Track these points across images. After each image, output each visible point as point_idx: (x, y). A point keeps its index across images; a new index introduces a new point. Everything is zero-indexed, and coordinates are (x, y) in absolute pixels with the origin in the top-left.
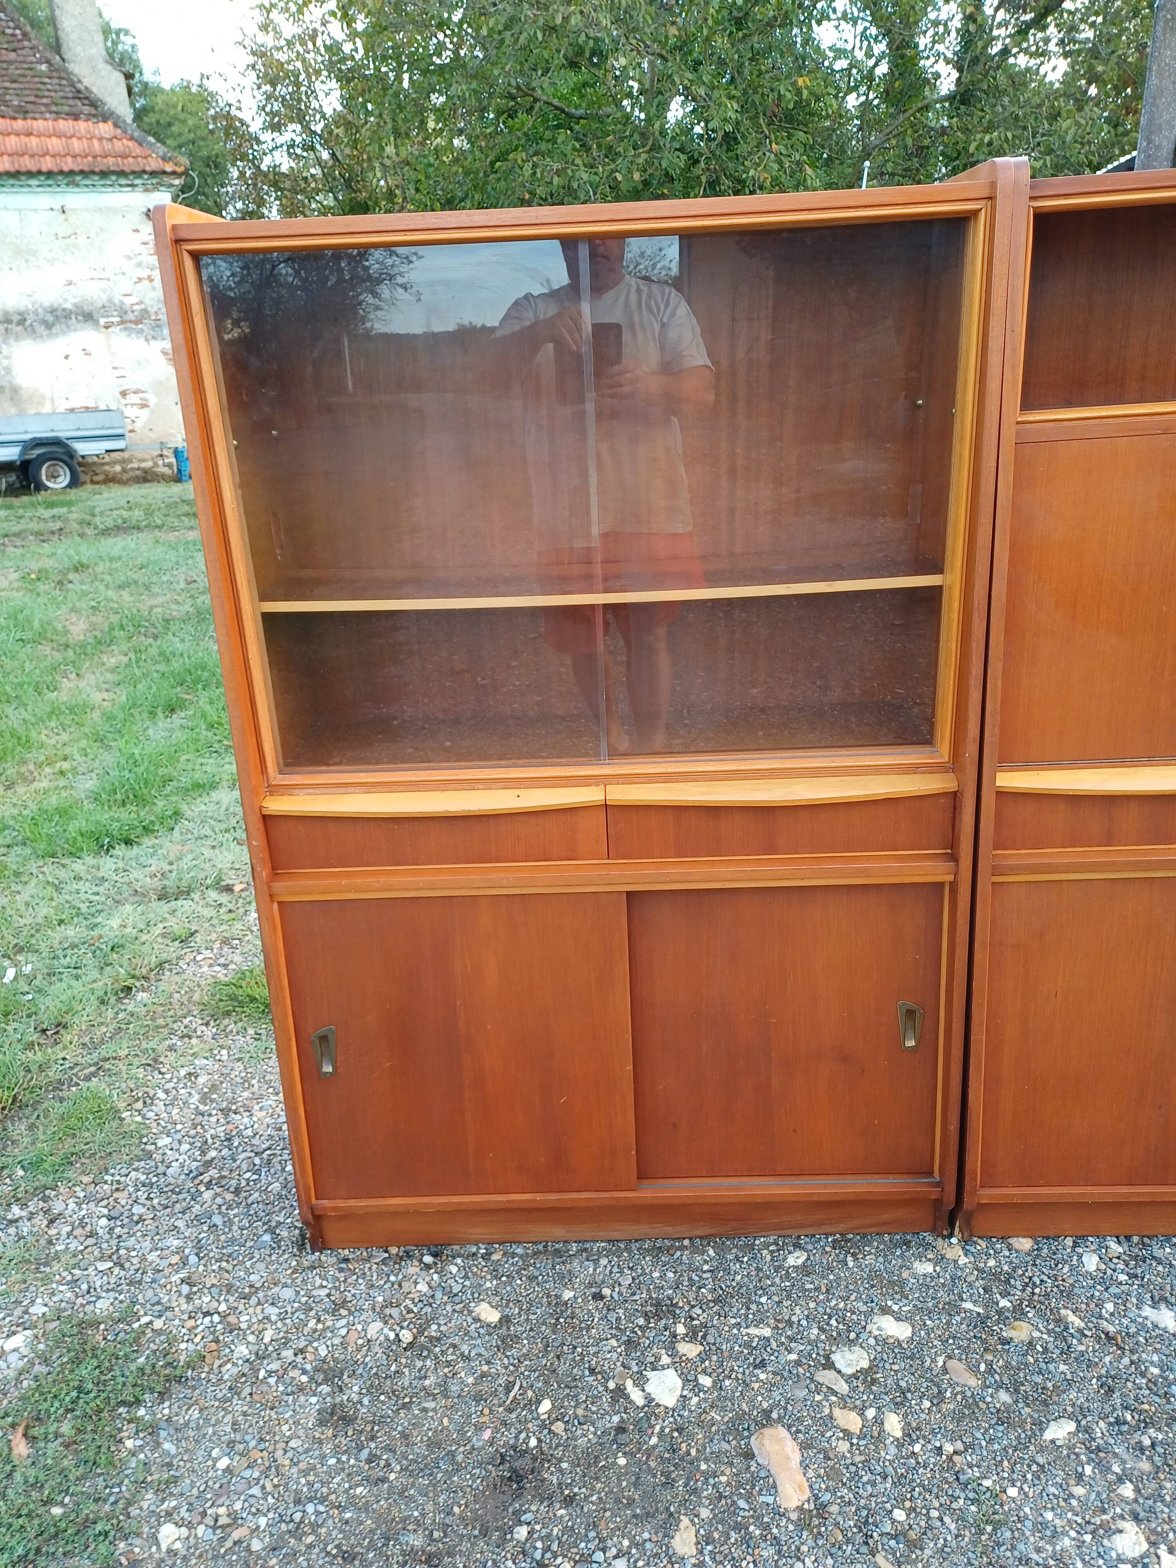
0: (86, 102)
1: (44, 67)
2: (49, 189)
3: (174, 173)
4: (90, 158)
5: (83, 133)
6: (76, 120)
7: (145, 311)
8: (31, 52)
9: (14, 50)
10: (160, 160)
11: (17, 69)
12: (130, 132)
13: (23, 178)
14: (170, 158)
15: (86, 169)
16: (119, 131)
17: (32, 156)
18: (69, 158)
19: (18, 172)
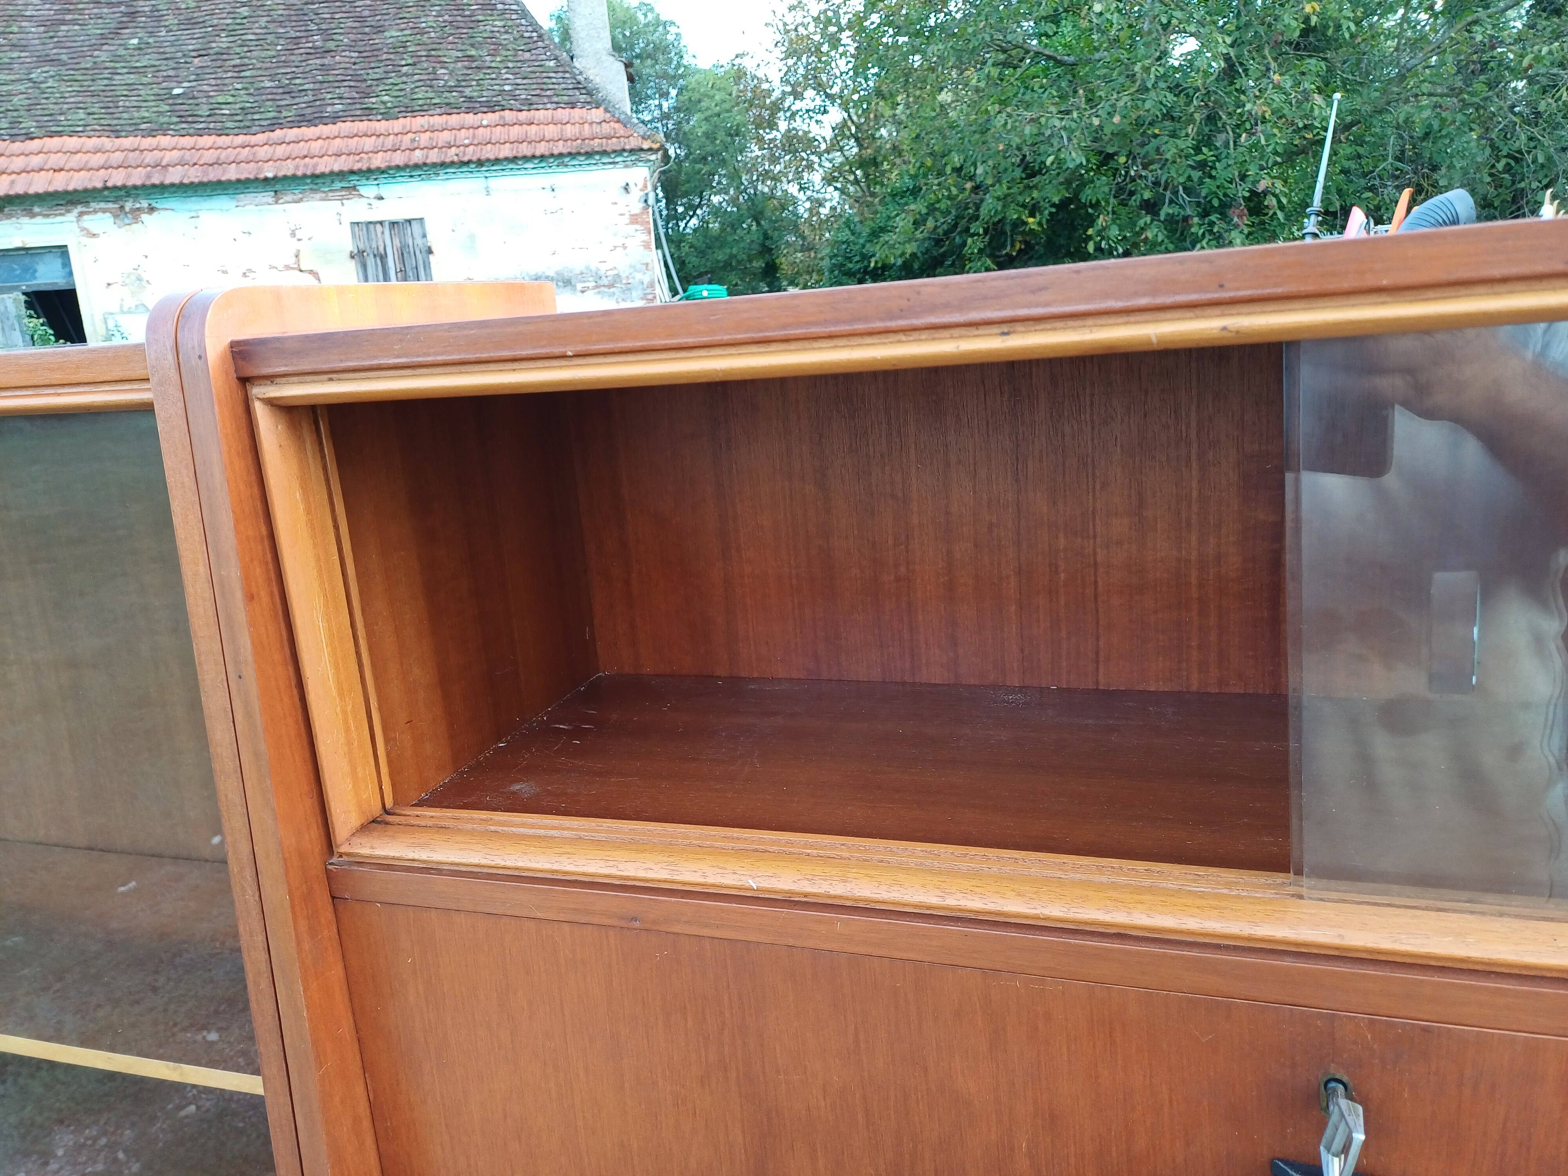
0: (584, 91)
1: (552, 63)
2: (542, 171)
3: (650, 149)
4: (579, 141)
5: (577, 119)
6: (573, 108)
7: (618, 276)
8: (541, 51)
9: (529, 51)
10: (640, 138)
11: (529, 67)
12: (617, 115)
13: (520, 163)
14: (649, 137)
15: (574, 151)
16: (608, 115)
17: (530, 143)
18: (561, 142)
19: (516, 158)
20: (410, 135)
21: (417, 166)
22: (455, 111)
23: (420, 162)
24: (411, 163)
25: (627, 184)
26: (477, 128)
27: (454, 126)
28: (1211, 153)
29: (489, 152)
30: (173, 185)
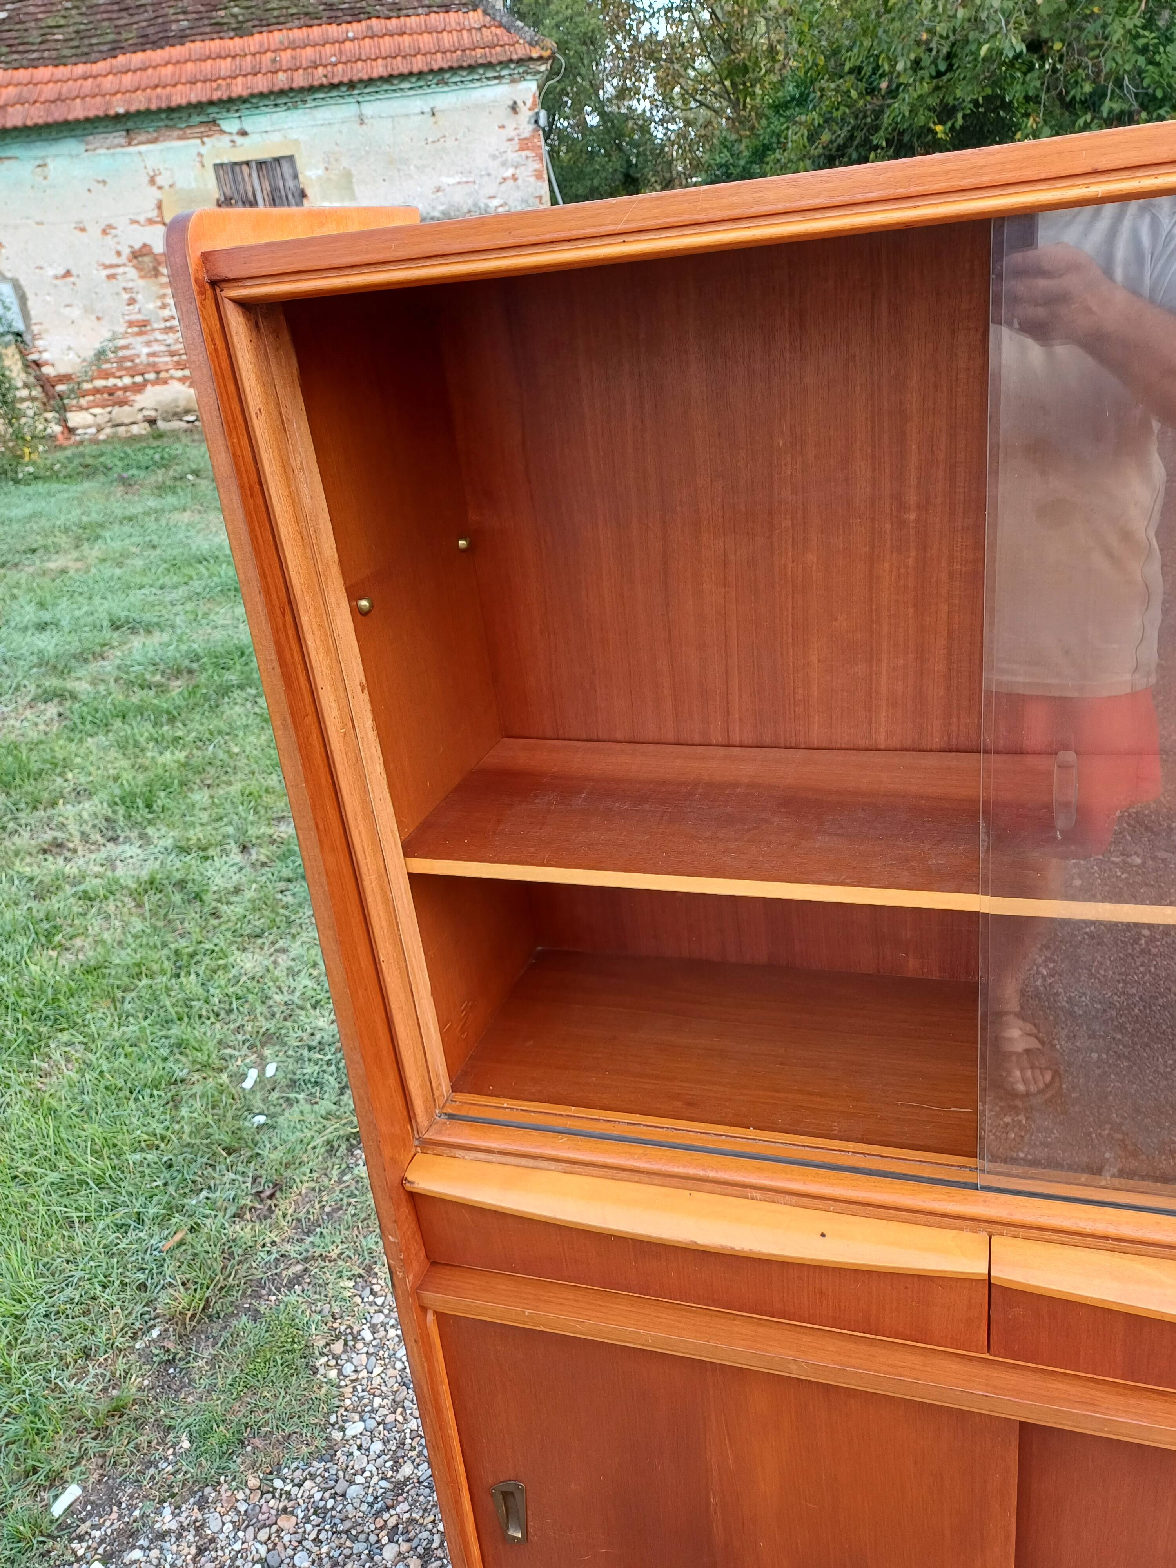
2: (420, 91)
3: (540, 58)
4: (459, 53)
5: (454, 25)
6: (447, 12)
10: (527, 45)
12: (498, 18)
13: (396, 82)
14: (537, 43)
15: (455, 65)
16: (488, 18)
17: (404, 57)
18: (439, 55)
19: (391, 76)
20: (269, 54)
21: (282, 93)
22: (316, 22)
23: (286, 87)
24: (276, 89)
25: (515, 103)
26: (343, 42)
27: (317, 40)
28: (1153, 35)
29: (361, 71)
30: (15, 129)
